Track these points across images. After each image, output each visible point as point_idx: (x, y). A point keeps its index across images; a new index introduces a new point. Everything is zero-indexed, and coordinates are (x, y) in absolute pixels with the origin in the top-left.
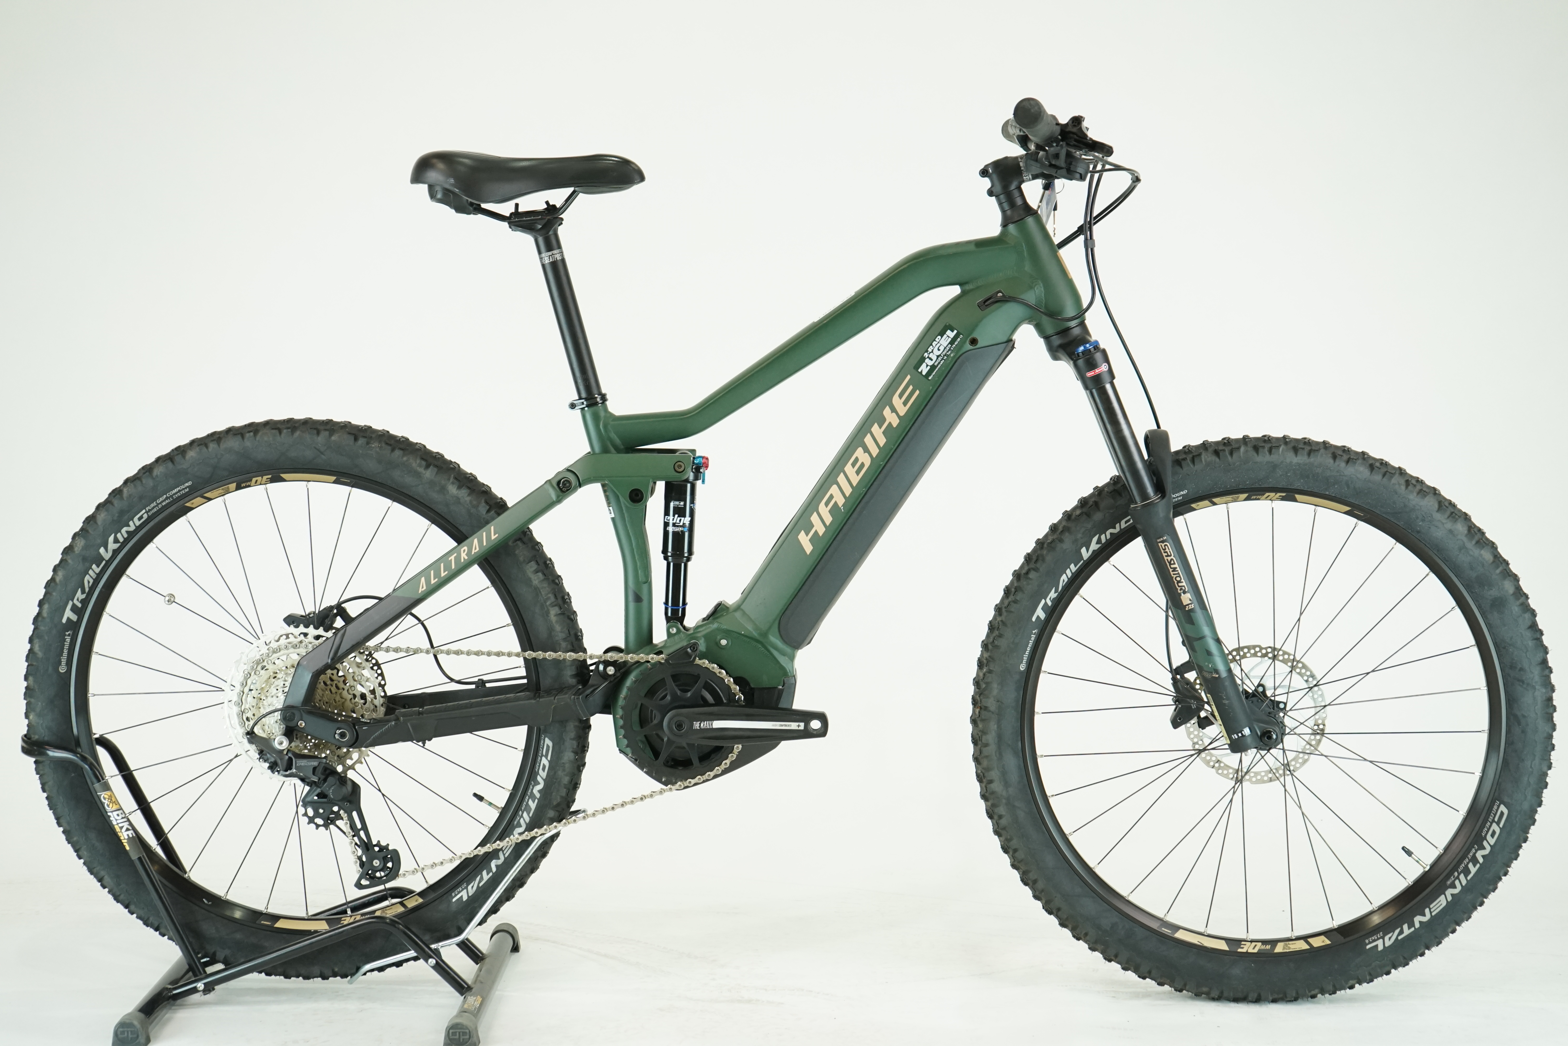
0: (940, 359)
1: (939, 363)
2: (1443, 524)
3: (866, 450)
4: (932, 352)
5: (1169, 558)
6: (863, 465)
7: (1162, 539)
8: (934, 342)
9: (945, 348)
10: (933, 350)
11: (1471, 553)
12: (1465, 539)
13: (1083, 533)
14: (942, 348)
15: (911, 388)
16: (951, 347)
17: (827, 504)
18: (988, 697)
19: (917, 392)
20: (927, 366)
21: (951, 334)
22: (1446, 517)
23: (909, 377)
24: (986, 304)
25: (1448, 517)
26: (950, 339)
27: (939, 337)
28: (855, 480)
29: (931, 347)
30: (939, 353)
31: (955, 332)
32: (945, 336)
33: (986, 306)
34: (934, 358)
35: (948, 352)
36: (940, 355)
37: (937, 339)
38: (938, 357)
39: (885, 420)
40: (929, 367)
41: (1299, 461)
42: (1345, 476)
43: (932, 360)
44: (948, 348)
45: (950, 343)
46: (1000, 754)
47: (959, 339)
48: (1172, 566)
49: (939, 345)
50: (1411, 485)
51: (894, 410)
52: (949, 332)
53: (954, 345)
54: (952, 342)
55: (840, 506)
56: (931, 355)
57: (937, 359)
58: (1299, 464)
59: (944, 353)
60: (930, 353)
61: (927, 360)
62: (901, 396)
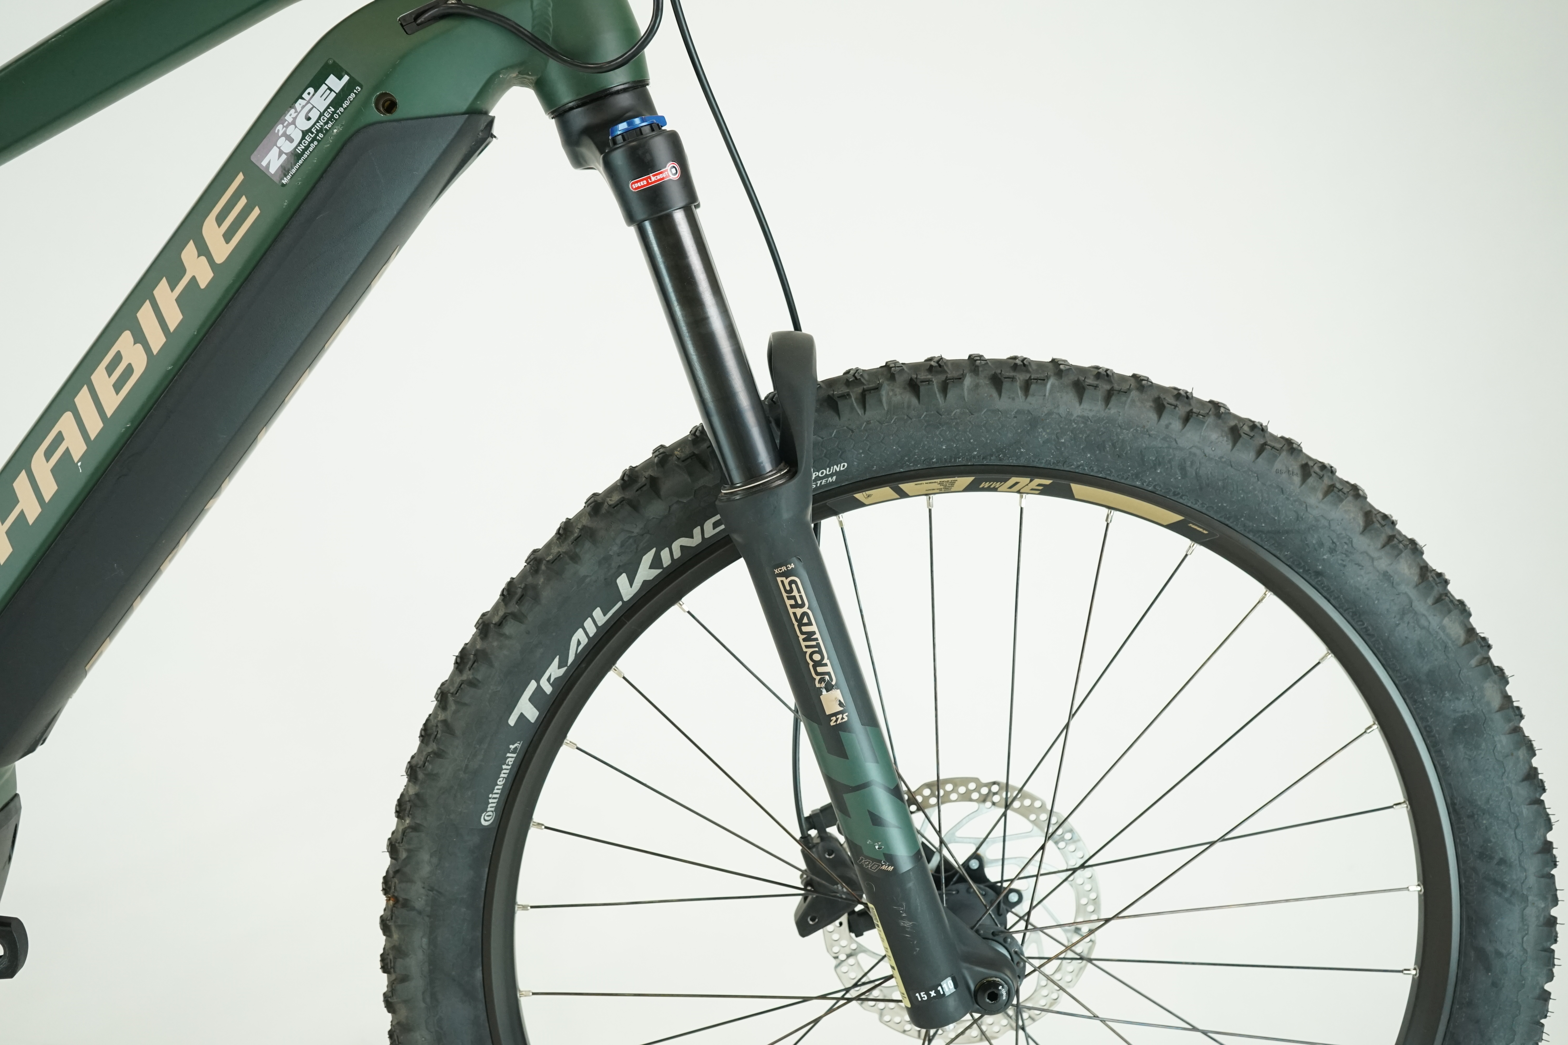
0: (308, 139)
1: (307, 148)
2: (1372, 559)
3: (140, 338)
4: (294, 123)
5: (799, 612)
6: (129, 370)
7: (784, 569)
8: (300, 101)
9: (322, 114)
10: (295, 119)
11: (1423, 622)
12: (1413, 594)
13: (622, 545)
14: (314, 115)
15: (243, 201)
16: (334, 113)
17: (48, 455)
18: (411, 881)
19: (256, 212)
20: (281, 153)
21: (335, 83)
22: (1379, 546)
23: (240, 177)
24: (419, 21)
25: (1384, 546)
26: (333, 95)
27: (311, 90)
28: (111, 402)
29: (292, 111)
30: (307, 125)
31: (346, 78)
32: (324, 87)
33: (418, 25)
34: (297, 136)
35: (326, 123)
36: (309, 131)
37: (305, 95)
38: (305, 133)
39: (183, 271)
40: (284, 157)
41: (1085, 414)
42: (1181, 449)
43: (291, 140)
44: (327, 115)
45: (332, 104)
46: (433, 996)
47: (352, 96)
48: (805, 629)
49: (309, 106)
50: (1314, 475)
51: (203, 250)
52: (332, 80)
53: (342, 109)
54: (336, 103)
55: (76, 460)
56: (290, 130)
57: (303, 138)
58: (1085, 419)
59: (318, 125)
60: (289, 124)
61: (282, 142)
62: (220, 220)
